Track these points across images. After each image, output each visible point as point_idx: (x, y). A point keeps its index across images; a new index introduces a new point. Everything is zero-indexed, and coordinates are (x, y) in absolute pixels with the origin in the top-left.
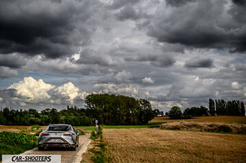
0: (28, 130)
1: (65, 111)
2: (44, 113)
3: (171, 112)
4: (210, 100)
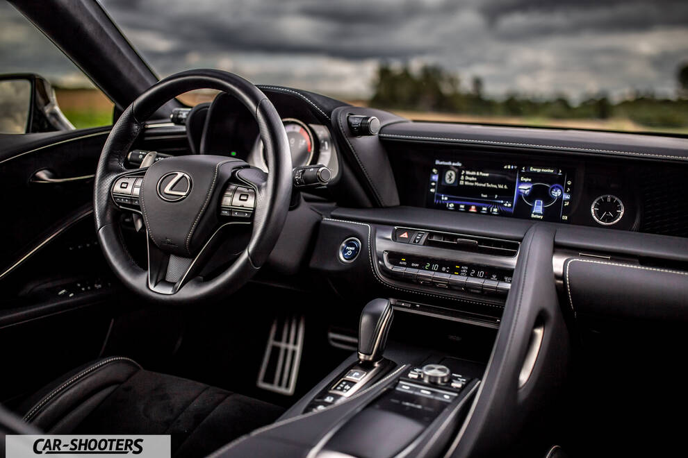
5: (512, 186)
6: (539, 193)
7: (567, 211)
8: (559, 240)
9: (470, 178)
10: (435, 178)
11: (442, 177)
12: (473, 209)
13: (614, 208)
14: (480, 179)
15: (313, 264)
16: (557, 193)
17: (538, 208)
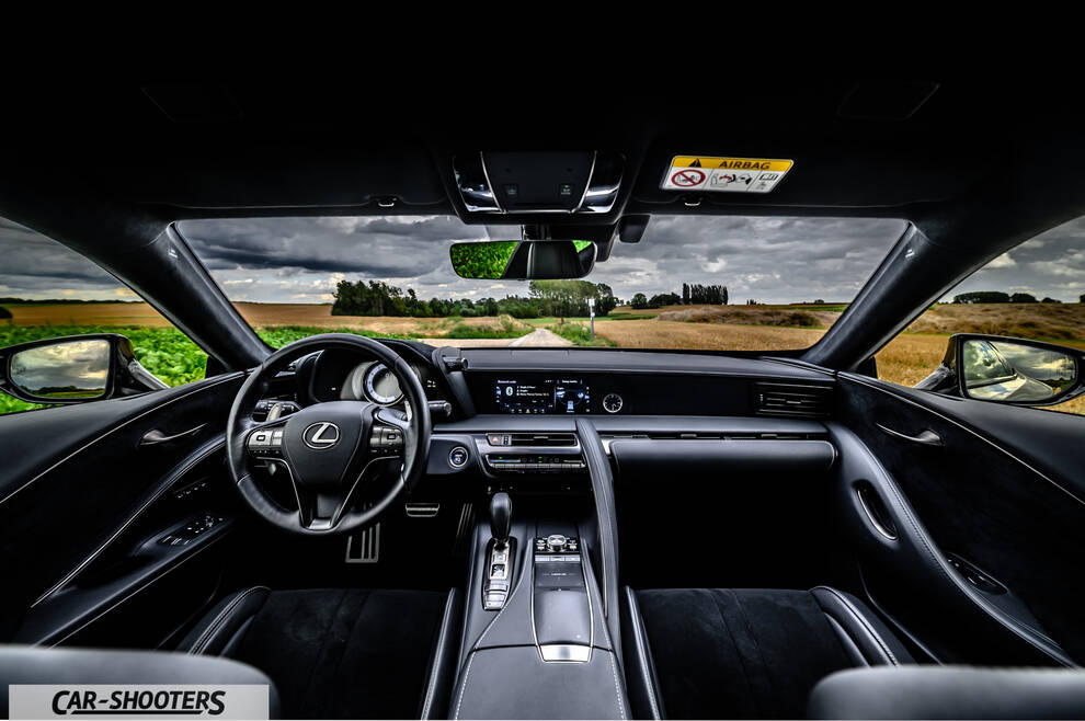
0: (436, 325)
1: (504, 300)
2: (479, 303)
3: (634, 301)
4: (685, 285)
5: (552, 395)
6: (570, 396)
7: (589, 406)
8: (598, 429)
9: (523, 391)
10: (499, 392)
11: (504, 391)
12: (528, 411)
13: (616, 401)
14: (530, 391)
15: (431, 470)
16: (581, 395)
17: (570, 406)
